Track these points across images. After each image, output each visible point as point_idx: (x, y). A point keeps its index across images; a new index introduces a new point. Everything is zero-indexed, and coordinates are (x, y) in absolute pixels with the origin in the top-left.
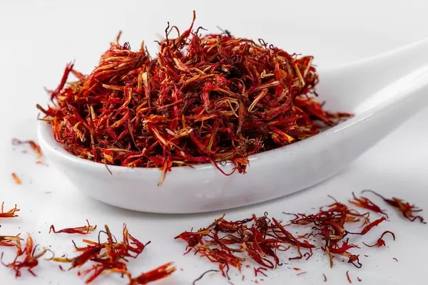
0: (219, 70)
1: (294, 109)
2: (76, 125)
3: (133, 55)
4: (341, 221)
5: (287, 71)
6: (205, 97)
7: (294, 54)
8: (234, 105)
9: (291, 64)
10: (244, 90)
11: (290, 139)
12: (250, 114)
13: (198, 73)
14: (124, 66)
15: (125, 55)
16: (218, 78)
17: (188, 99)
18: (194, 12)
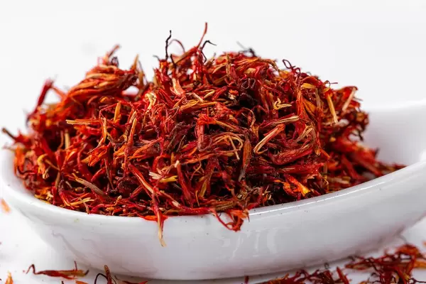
0: (224, 97)
1: (318, 153)
2: (41, 157)
3: (121, 73)
4: (408, 268)
5: (315, 103)
6: (200, 131)
7: (327, 81)
8: (236, 143)
9: (321, 95)
10: (253, 123)
11: (305, 190)
12: (255, 155)
13: (196, 99)
14: (108, 85)
15: (111, 72)
16: (219, 107)
17: (178, 130)
18: (206, 24)
